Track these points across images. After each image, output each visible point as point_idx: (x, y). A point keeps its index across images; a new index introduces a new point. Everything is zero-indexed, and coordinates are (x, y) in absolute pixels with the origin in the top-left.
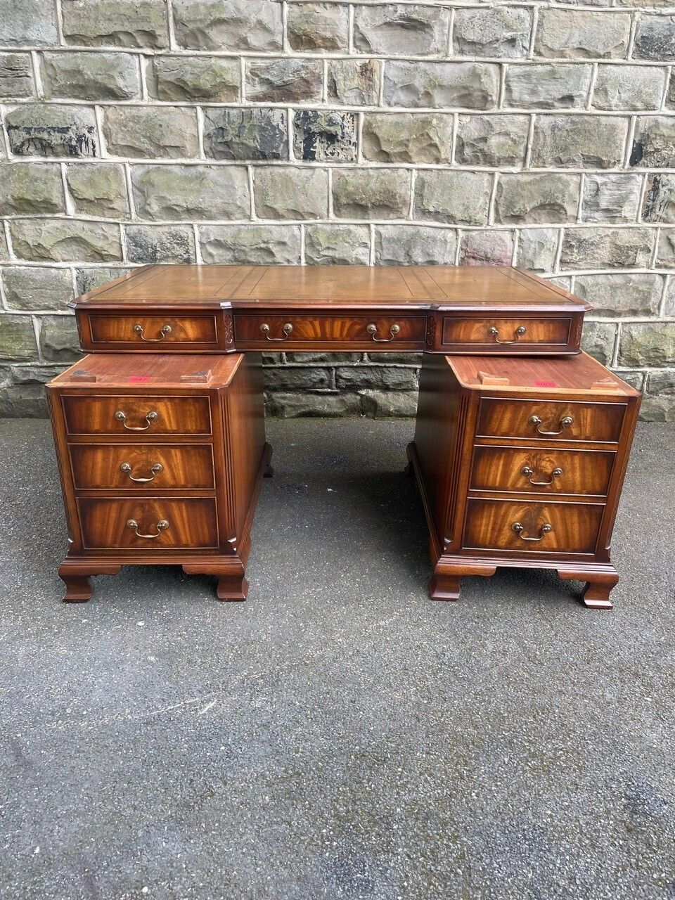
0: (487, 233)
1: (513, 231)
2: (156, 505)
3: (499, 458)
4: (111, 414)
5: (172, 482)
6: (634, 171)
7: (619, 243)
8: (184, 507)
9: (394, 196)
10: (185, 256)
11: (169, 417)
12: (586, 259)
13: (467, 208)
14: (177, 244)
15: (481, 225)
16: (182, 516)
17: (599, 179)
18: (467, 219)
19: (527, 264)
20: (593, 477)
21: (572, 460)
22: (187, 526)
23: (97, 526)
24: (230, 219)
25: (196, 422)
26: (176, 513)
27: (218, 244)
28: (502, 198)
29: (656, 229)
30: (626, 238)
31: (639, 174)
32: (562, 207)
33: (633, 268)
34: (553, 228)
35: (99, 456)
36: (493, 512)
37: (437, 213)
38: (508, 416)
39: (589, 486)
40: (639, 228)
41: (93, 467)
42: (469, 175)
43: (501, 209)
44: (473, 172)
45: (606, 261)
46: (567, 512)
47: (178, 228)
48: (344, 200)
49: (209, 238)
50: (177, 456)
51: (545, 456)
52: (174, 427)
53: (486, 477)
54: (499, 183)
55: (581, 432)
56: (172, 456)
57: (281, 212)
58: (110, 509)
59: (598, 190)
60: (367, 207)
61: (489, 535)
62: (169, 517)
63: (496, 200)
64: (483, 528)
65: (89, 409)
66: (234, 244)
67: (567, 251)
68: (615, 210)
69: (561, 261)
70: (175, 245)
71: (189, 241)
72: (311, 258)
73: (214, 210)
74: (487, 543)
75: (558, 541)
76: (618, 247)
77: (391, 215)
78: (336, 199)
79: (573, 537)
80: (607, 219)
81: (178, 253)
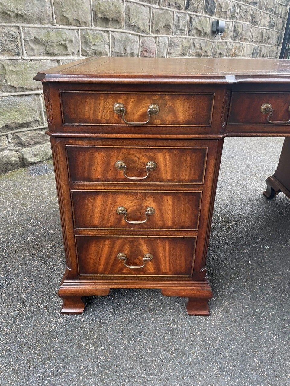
2: (143, 243)
5: (160, 223)
8: (167, 244)
10: (16, 50)
11: (166, 167)
14: (10, 41)
16: (164, 251)
22: (167, 258)
23: (92, 257)
24: (41, 23)
25: (190, 172)
26: (160, 248)
27: (37, 41)
41: (92, 210)
47: (9, 29)
49: (31, 37)
50: (168, 202)
52: (169, 176)
56: (163, 202)
58: (103, 244)
62: (154, 252)
66: (46, 41)
70: (9, 42)
71: (18, 39)
72: (85, 51)
81: (11, 48)
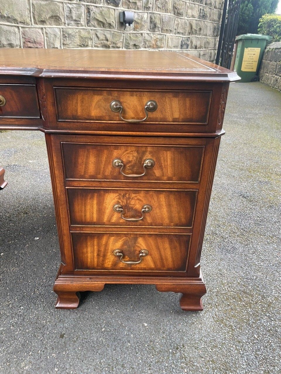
3: (92, 198)
6: (81, 3)
17: (70, 6)
20: (179, 213)
21: (158, 198)
29: (92, 30)
30: (83, 33)
33: (87, 47)
36: (95, 242)
38: (92, 159)
39: (176, 220)
40: (86, 29)
46: (159, 240)
51: (133, 195)
53: (83, 214)
55: (163, 173)
59: (71, 11)
61: (96, 260)
64: (89, 255)
68: (78, 20)
74: (96, 265)
75: (155, 263)
76: (82, 38)
79: (167, 259)
80: (76, 25)
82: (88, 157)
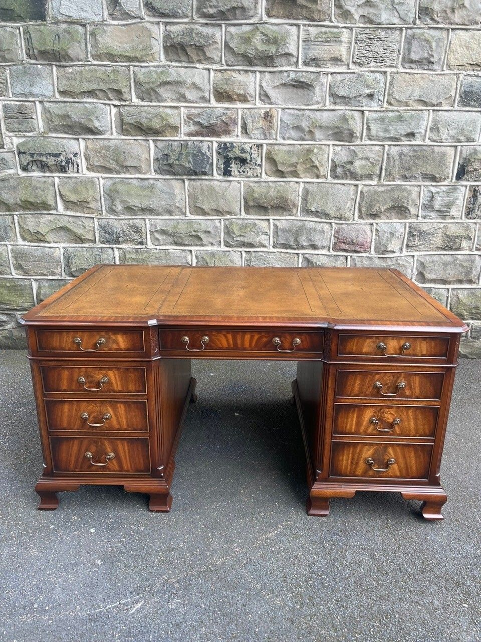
0: (353, 226)
1: (371, 224)
2: (106, 442)
3: (354, 412)
4: (75, 379)
5: (117, 426)
6: (459, 184)
7: (448, 233)
8: (126, 444)
9: (286, 201)
10: (140, 240)
11: (116, 381)
12: (425, 244)
13: (338, 209)
14: (134, 232)
15: (349, 220)
16: (124, 450)
17: (434, 190)
18: (339, 216)
19: (382, 247)
20: (423, 425)
21: (407, 413)
22: (128, 457)
23: (64, 456)
24: (171, 215)
25: (135, 385)
26: (120, 448)
27: (162, 232)
28: (364, 202)
29: (476, 223)
30: (453, 230)
31: (462, 186)
32: (407, 208)
33: (459, 250)
34: (401, 223)
35: (66, 407)
36: (351, 450)
37: (317, 212)
38: (358, 382)
39: (421, 431)
40: (463, 223)
41: (61, 415)
42: (340, 186)
43: (363, 210)
44: (343, 184)
45: (439, 246)
46: (406, 450)
47: (135, 221)
48: (251, 203)
49: (156, 228)
50: (121, 408)
51: (387, 410)
52: (120, 388)
53: (344, 426)
54: (361, 192)
55: (412, 393)
56: (118, 408)
57: (207, 211)
58: (73, 444)
59: (433, 197)
60: (268, 208)
61: (349, 467)
62: (115, 451)
63: (359, 204)
64: (344, 462)
65: (59, 375)
66: (174, 233)
67: (411, 238)
68: (446, 211)
69: (407, 245)
70: (132, 233)
71: (143, 230)
72: (228, 242)
73: (160, 209)
74: (348, 473)
75: (400, 471)
76: (448, 236)
77: (285, 213)
78: (246, 202)
79: (411, 468)
80: (439, 217)
81: (134, 238)
82: (355, 380)
